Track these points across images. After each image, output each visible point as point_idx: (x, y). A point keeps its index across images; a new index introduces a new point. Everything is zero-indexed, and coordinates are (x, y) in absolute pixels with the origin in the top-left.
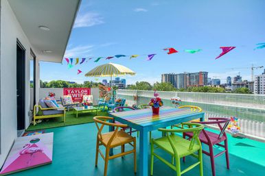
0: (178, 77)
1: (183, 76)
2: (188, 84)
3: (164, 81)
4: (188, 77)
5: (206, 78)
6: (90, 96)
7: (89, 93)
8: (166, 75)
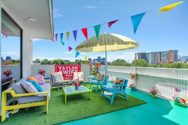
0: (150, 55)
1: (154, 54)
2: (159, 61)
3: (137, 59)
4: (159, 55)
5: (176, 56)
6: (80, 73)
7: (79, 70)
8: (139, 54)
